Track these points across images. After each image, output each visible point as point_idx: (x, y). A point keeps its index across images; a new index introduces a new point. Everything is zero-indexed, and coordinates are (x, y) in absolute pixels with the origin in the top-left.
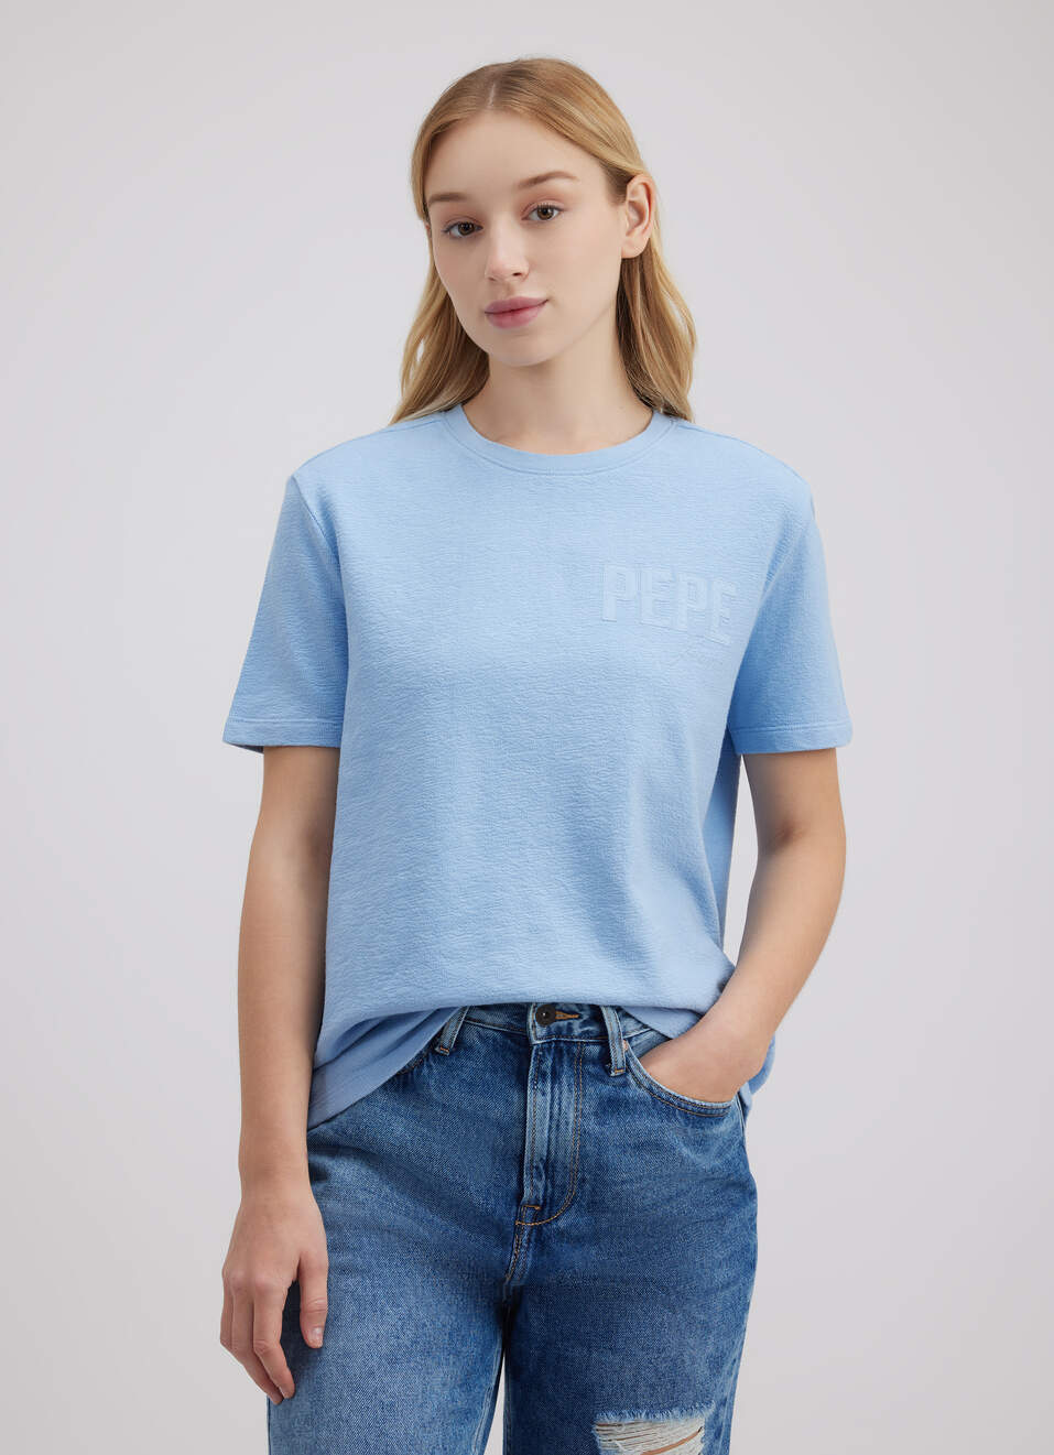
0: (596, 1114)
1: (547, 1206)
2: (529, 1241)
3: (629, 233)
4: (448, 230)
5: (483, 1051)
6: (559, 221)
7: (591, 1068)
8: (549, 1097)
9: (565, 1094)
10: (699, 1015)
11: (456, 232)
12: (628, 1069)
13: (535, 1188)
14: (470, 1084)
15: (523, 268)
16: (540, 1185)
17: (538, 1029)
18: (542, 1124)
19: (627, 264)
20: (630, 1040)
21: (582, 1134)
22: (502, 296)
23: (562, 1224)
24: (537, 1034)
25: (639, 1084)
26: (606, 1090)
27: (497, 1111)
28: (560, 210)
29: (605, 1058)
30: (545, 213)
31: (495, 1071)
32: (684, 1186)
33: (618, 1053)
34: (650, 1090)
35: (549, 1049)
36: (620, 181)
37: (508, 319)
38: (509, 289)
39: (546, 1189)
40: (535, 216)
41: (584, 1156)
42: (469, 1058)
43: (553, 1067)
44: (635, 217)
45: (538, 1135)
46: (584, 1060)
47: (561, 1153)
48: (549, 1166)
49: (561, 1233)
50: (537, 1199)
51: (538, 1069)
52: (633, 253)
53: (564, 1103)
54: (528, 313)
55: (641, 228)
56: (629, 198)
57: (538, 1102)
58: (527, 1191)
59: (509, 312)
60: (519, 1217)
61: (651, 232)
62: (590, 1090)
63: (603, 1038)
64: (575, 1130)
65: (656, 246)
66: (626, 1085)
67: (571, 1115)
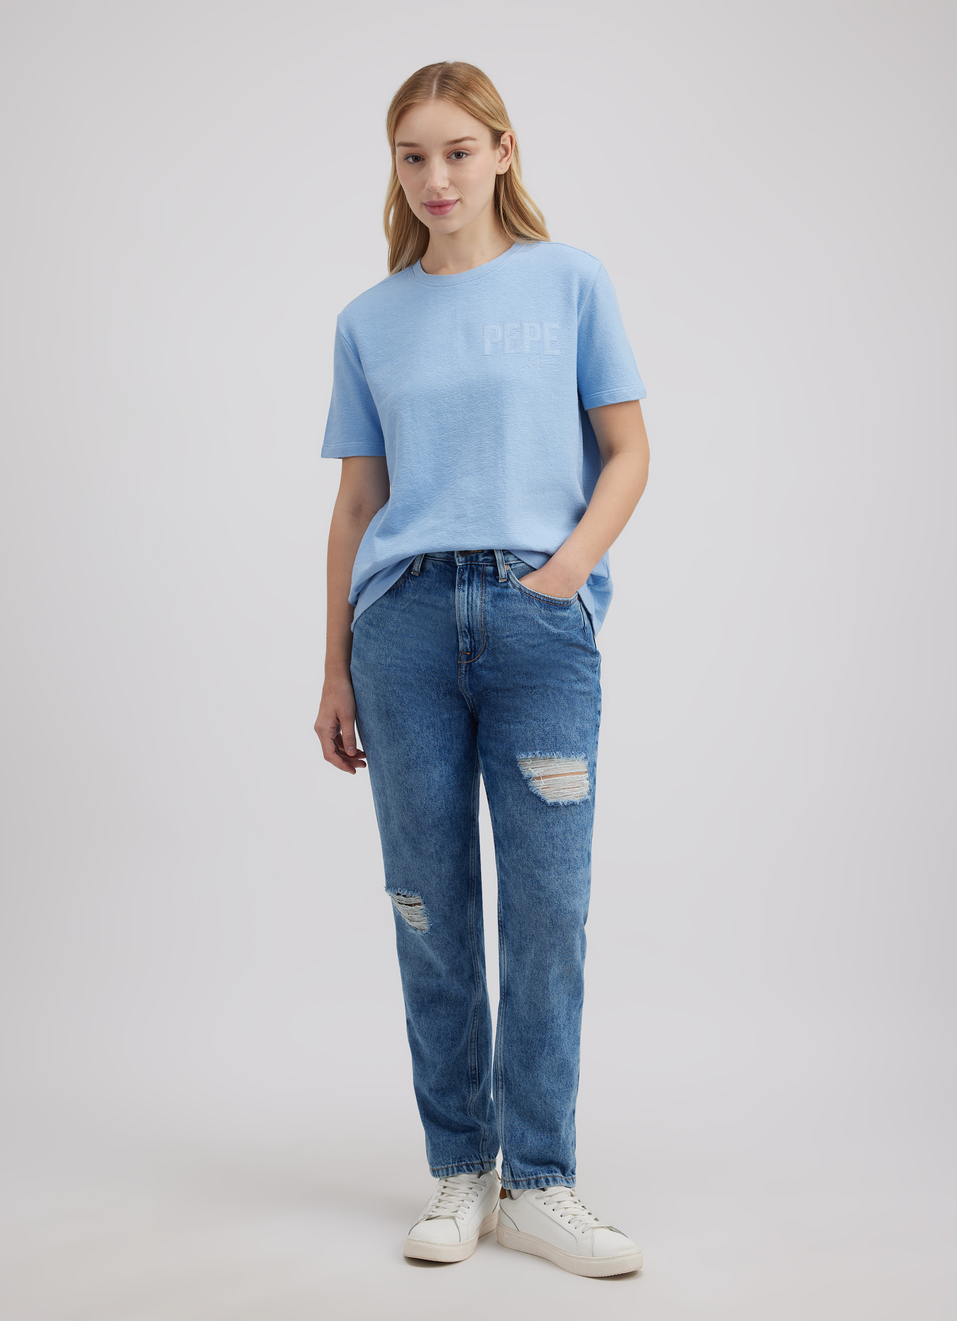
0: (492, 601)
1: (473, 652)
2: (466, 671)
3: (500, 161)
4: (407, 158)
5: (435, 572)
6: (465, 160)
7: (489, 579)
8: (466, 593)
9: (475, 591)
10: (548, 556)
11: (411, 160)
12: (509, 579)
13: (465, 642)
14: (429, 590)
15: (446, 185)
16: (467, 641)
17: (460, 558)
18: (463, 606)
19: (498, 177)
20: (510, 565)
21: (484, 611)
22: (435, 198)
23: (480, 661)
24: (460, 562)
25: (514, 587)
26: (496, 590)
27: (442, 603)
28: (467, 155)
29: (496, 573)
30: (459, 155)
31: (441, 582)
32: (542, 641)
33: (503, 570)
34: (520, 589)
35: (466, 568)
36: (497, 136)
37: (437, 210)
38: (439, 195)
39: (471, 643)
40: (453, 156)
41: (486, 624)
42: (428, 577)
43: (469, 577)
44: (504, 152)
45: (462, 612)
46: (485, 574)
47: (475, 623)
48: (470, 631)
49: (480, 665)
50: (466, 648)
51: (460, 579)
52: (502, 172)
53: (474, 596)
54: (449, 208)
55: (506, 158)
56: (502, 143)
57: (461, 596)
58: (461, 644)
59: (438, 207)
60: (459, 659)
61: (513, 159)
62: (489, 589)
63: (494, 563)
64: (481, 610)
65: (514, 168)
66: (507, 587)
67: (479, 602)
